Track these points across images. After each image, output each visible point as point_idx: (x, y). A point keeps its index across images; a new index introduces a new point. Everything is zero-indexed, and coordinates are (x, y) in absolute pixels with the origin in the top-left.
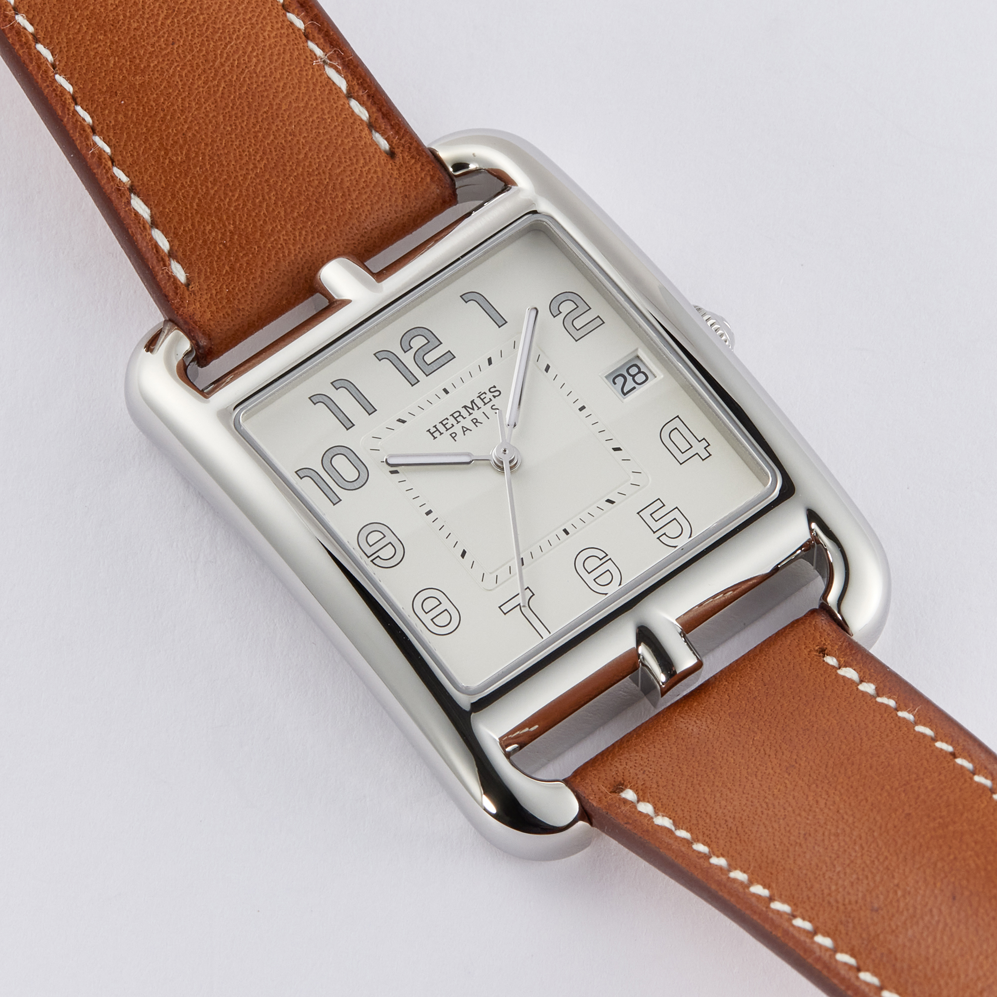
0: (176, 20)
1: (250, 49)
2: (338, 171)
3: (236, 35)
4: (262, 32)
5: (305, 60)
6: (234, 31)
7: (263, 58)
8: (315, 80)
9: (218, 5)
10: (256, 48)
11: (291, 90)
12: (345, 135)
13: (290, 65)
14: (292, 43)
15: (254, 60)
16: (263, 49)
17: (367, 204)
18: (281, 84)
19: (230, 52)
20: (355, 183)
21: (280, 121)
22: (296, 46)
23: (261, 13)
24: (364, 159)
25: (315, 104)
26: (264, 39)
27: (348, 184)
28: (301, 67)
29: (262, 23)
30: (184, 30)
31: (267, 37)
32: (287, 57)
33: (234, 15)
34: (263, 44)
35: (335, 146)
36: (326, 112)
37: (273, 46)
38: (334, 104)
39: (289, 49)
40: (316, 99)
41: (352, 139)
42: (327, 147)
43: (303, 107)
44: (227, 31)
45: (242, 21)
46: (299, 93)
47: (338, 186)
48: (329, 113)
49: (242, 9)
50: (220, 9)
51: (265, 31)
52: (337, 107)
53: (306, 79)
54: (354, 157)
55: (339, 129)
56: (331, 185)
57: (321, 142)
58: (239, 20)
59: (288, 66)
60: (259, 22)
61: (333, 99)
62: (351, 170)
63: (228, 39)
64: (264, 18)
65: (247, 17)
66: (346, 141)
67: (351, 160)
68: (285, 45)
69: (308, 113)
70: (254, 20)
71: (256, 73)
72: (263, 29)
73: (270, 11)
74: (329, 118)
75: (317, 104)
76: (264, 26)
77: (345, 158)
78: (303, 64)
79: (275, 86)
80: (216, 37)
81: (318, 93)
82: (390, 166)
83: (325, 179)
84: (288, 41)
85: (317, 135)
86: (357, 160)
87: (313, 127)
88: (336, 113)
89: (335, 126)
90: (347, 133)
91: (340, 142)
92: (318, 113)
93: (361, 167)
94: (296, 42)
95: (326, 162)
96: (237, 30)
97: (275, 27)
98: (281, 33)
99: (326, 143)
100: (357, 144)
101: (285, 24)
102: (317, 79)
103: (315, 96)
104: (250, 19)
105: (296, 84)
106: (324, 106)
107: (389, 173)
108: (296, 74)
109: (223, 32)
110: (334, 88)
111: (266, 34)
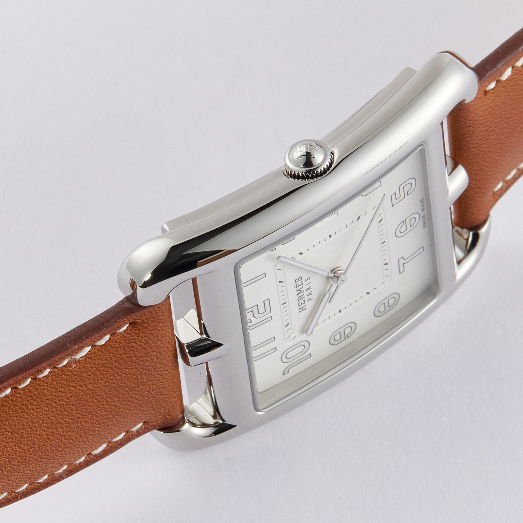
0: (23, 442)
1: (54, 404)
2: (134, 358)
3: (44, 411)
4: (47, 396)
5: (68, 372)
6: (41, 412)
7: (61, 397)
8: (81, 367)
9: (24, 419)
10: (55, 401)
11: (83, 382)
12: (116, 352)
13: (69, 381)
14: (57, 378)
15: (61, 402)
16: (56, 397)
17: (157, 344)
18: (79, 387)
19: (52, 415)
20: (144, 350)
21: (97, 389)
22: (60, 376)
23: (35, 395)
24: (132, 343)
25: (94, 368)
26: (51, 395)
27: (143, 353)
28: (72, 374)
29: (42, 395)
30: (30, 438)
31: (50, 393)
32: (64, 382)
33: (32, 411)
34: (54, 396)
35: (120, 359)
36: (100, 362)
37: (56, 390)
38: (97, 357)
39: (60, 380)
40: (92, 368)
41: (119, 348)
42: (120, 364)
43: (94, 376)
44: (40, 416)
45: (37, 407)
46: (86, 377)
47: (142, 359)
48: (101, 360)
49: (30, 406)
50: (27, 419)
51: (47, 394)
52: (99, 355)
53: (80, 372)
54: (129, 349)
55: (112, 355)
56: (140, 363)
57: (116, 367)
58: (36, 409)
59: (69, 383)
60: (41, 397)
61: (94, 357)
62: (136, 351)
63: (45, 416)
64: (39, 394)
65: (36, 403)
66: (120, 352)
67: (131, 351)
68: (57, 383)
69: (98, 373)
70: (38, 400)
71: (68, 402)
72: (45, 395)
73: (36, 389)
74: (104, 361)
75: (95, 367)
76: (44, 395)
77: (128, 354)
78: (71, 373)
79: (78, 391)
80: (41, 422)
81: (89, 366)
82: (140, 327)
83: (136, 365)
84: (56, 380)
85: (111, 369)
86: (132, 347)
87: (107, 370)
88: (103, 356)
89: (109, 357)
90: (115, 351)
91: (119, 356)
92: (100, 367)
93: (137, 345)
94: (57, 375)
95: (127, 365)
96: (41, 410)
97: (46, 387)
98: (50, 384)
99: (117, 364)
100: (123, 346)
101: (45, 381)
102: (81, 366)
103: (90, 368)
104: (37, 402)
105: (81, 378)
106: (97, 363)
107: (144, 329)
108: (75, 378)
109: (40, 418)
110: (88, 355)
111: (48, 393)
